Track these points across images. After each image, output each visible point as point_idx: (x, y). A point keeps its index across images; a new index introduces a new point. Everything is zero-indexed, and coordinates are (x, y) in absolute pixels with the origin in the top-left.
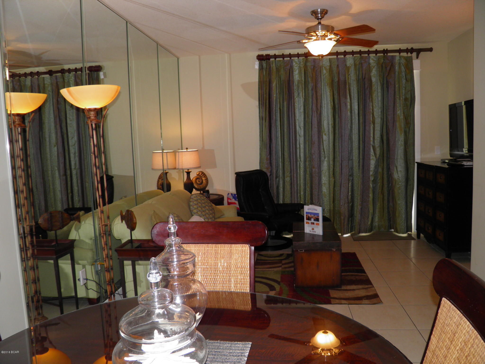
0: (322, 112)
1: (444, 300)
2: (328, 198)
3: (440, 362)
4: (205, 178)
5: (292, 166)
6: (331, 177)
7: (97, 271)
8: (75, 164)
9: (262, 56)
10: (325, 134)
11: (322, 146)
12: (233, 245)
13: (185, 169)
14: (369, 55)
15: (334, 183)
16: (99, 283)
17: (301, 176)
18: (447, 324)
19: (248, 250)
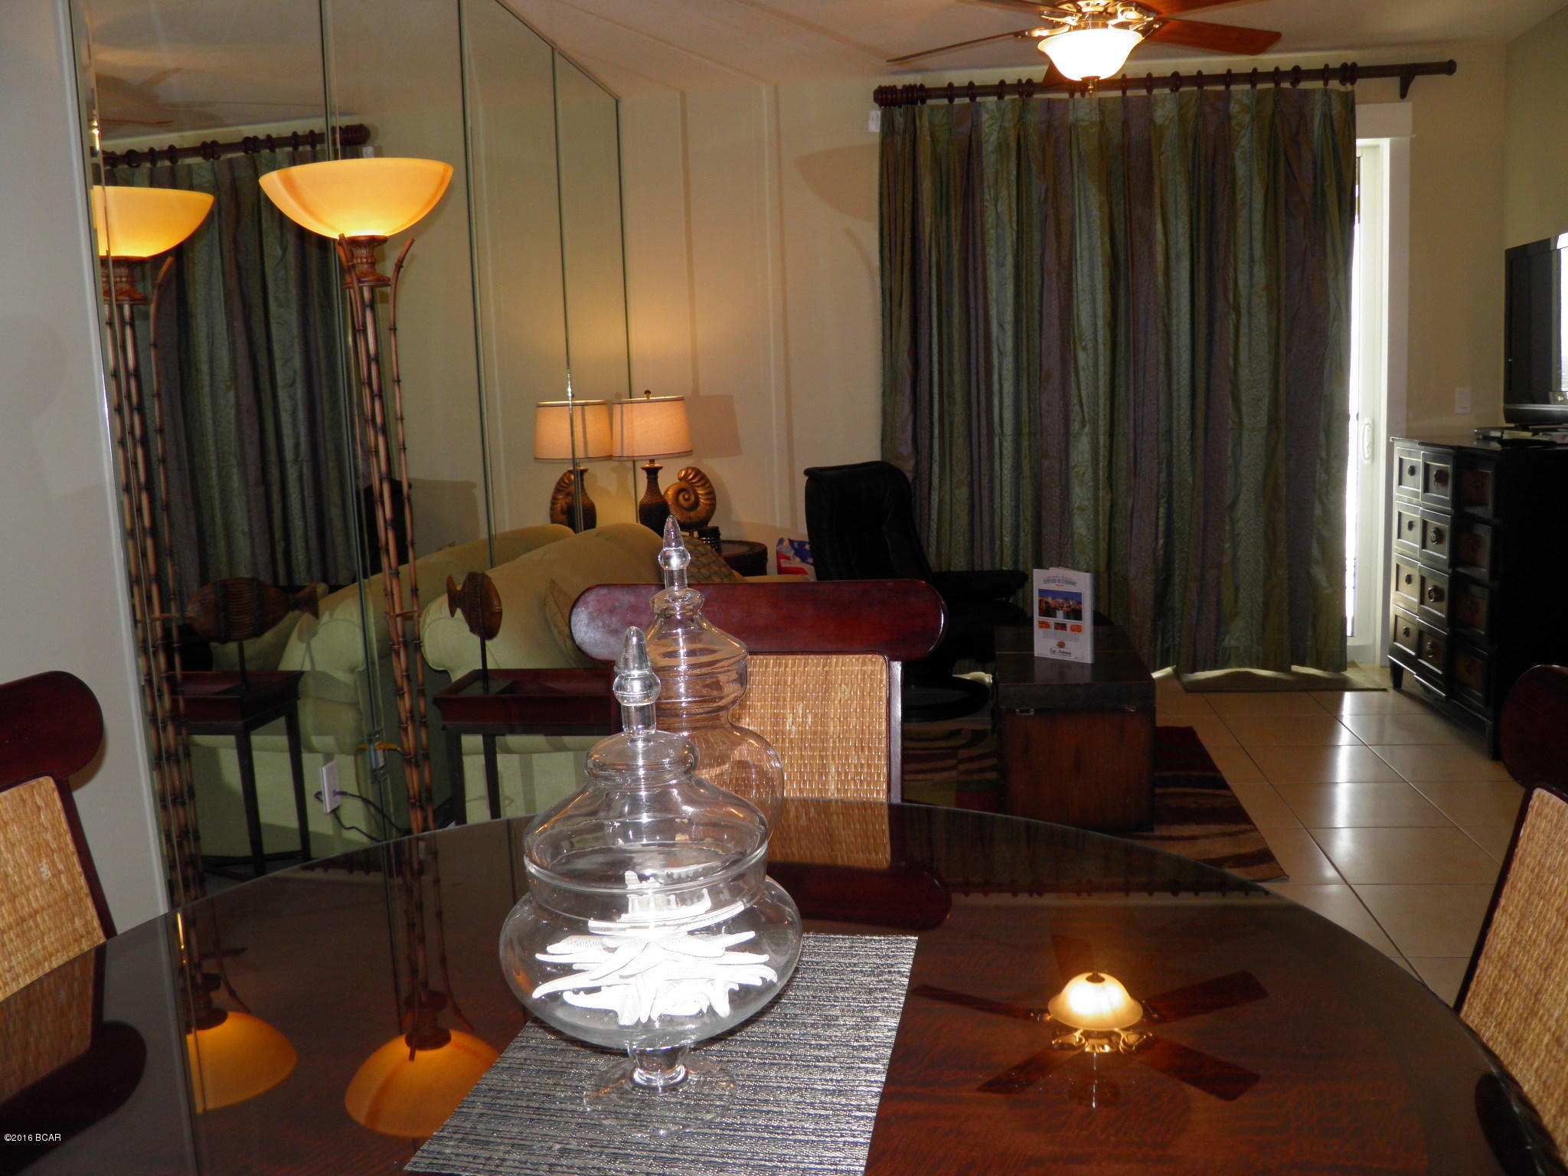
0: (1074, 276)
1: (1538, 796)
2: (1091, 555)
3: (1527, 985)
4: (706, 488)
5: (975, 452)
6: (1101, 486)
7: (374, 771)
8: (297, 446)
9: (892, 89)
10: (1084, 348)
11: (1074, 386)
12: (834, 658)
13: (642, 458)
14: (1228, 86)
15: (1112, 506)
16: (378, 805)
17: (1005, 484)
18: (1552, 869)
19: (882, 675)
